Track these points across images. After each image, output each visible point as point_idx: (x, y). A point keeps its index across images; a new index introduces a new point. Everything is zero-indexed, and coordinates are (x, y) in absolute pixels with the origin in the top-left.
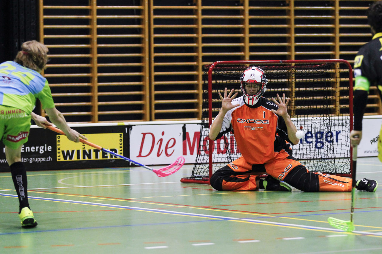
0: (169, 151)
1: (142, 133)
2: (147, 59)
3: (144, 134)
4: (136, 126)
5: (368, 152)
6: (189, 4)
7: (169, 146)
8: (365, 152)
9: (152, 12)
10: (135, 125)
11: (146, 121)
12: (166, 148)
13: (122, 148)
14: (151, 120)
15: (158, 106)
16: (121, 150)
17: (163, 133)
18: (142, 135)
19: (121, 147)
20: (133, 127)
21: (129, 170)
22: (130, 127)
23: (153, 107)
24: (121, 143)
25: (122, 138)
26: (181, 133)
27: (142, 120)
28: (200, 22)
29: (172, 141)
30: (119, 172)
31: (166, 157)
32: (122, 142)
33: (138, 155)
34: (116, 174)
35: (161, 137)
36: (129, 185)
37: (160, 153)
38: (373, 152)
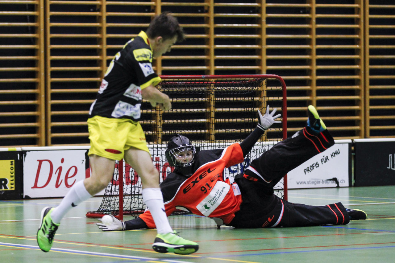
0: (70, 182)
1: (38, 160)
2: (43, 73)
3: (41, 162)
4: (31, 152)
5: (301, 183)
6: (92, 10)
7: (69, 176)
8: (298, 183)
9: (48, 19)
10: (29, 151)
11: (41, 146)
12: (67, 177)
13: (14, 178)
14: (46, 145)
15: (55, 129)
16: (13, 180)
17: (62, 161)
18: (38, 162)
19: (12, 177)
20: (27, 153)
21: (23, 203)
22: (23, 153)
23: (49, 130)
24: (12, 171)
25: (14, 166)
26: (83, 161)
27: (37, 145)
28: (104, 30)
29: (73, 169)
30: (10, 205)
31: (67, 188)
32: (14, 170)
33: (33, 185)
34: (6, 208)
35: (60, 165)
36: (23, 221)
37: (59, 183)
38: (307, 183)
